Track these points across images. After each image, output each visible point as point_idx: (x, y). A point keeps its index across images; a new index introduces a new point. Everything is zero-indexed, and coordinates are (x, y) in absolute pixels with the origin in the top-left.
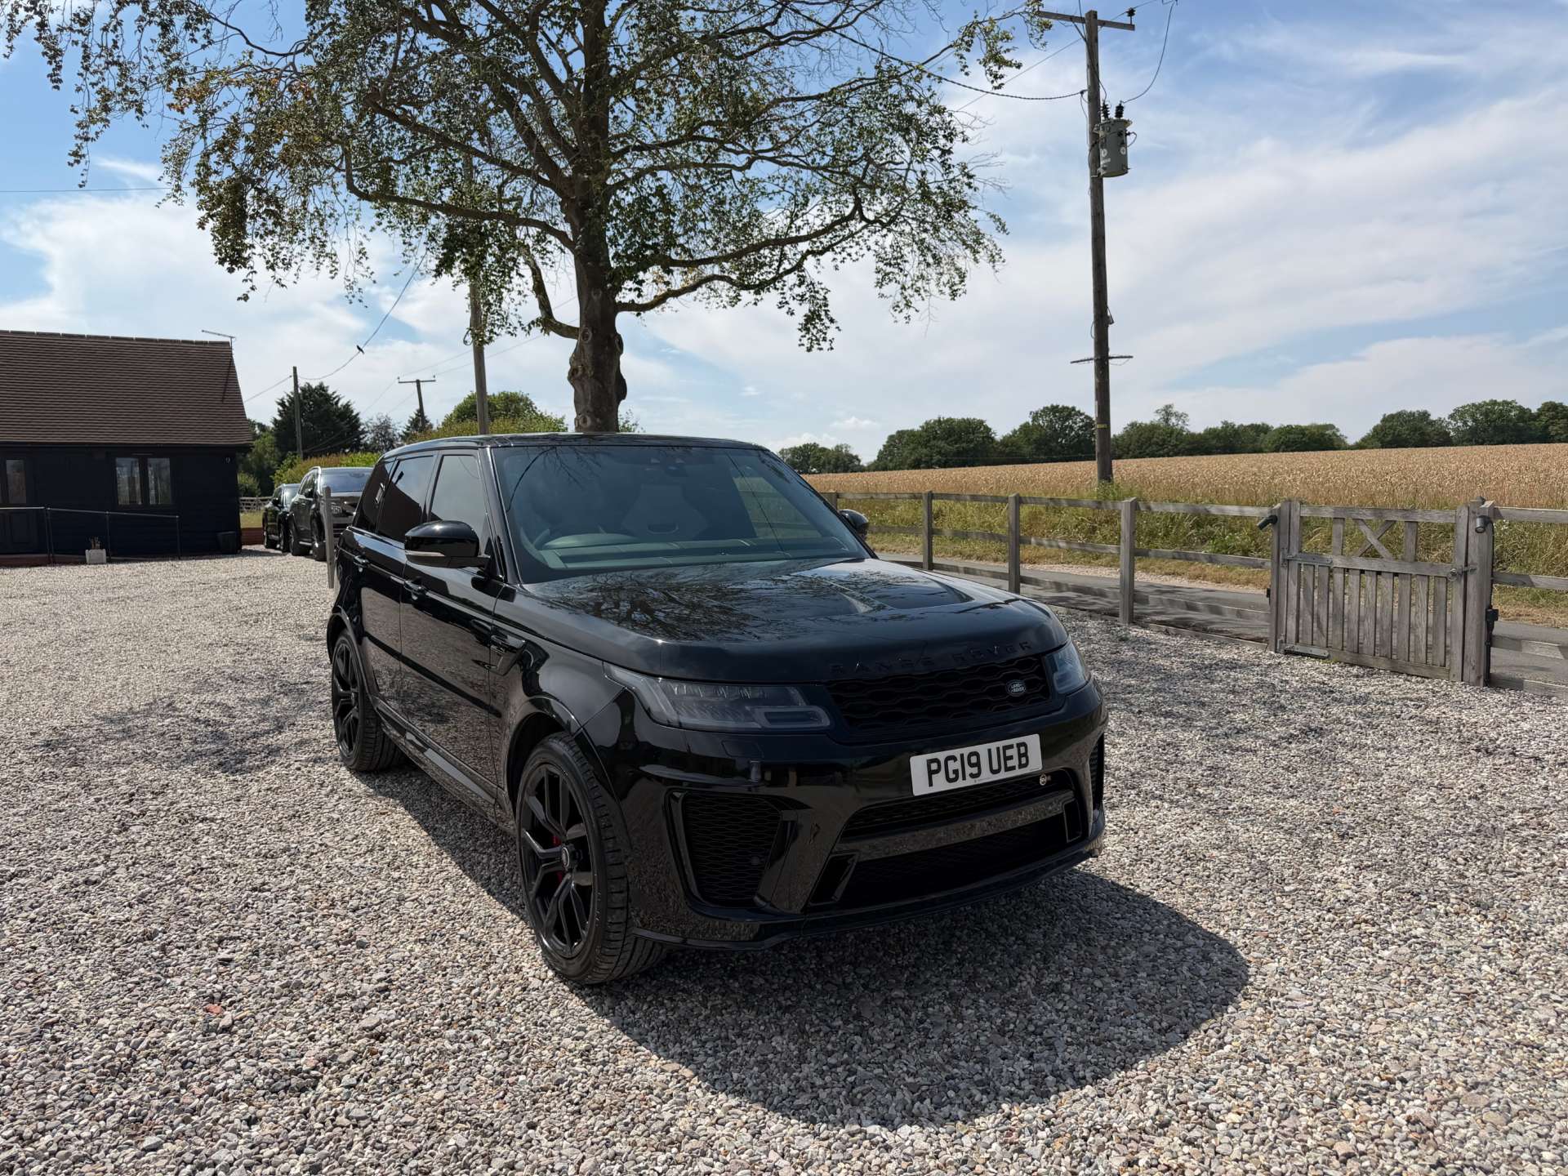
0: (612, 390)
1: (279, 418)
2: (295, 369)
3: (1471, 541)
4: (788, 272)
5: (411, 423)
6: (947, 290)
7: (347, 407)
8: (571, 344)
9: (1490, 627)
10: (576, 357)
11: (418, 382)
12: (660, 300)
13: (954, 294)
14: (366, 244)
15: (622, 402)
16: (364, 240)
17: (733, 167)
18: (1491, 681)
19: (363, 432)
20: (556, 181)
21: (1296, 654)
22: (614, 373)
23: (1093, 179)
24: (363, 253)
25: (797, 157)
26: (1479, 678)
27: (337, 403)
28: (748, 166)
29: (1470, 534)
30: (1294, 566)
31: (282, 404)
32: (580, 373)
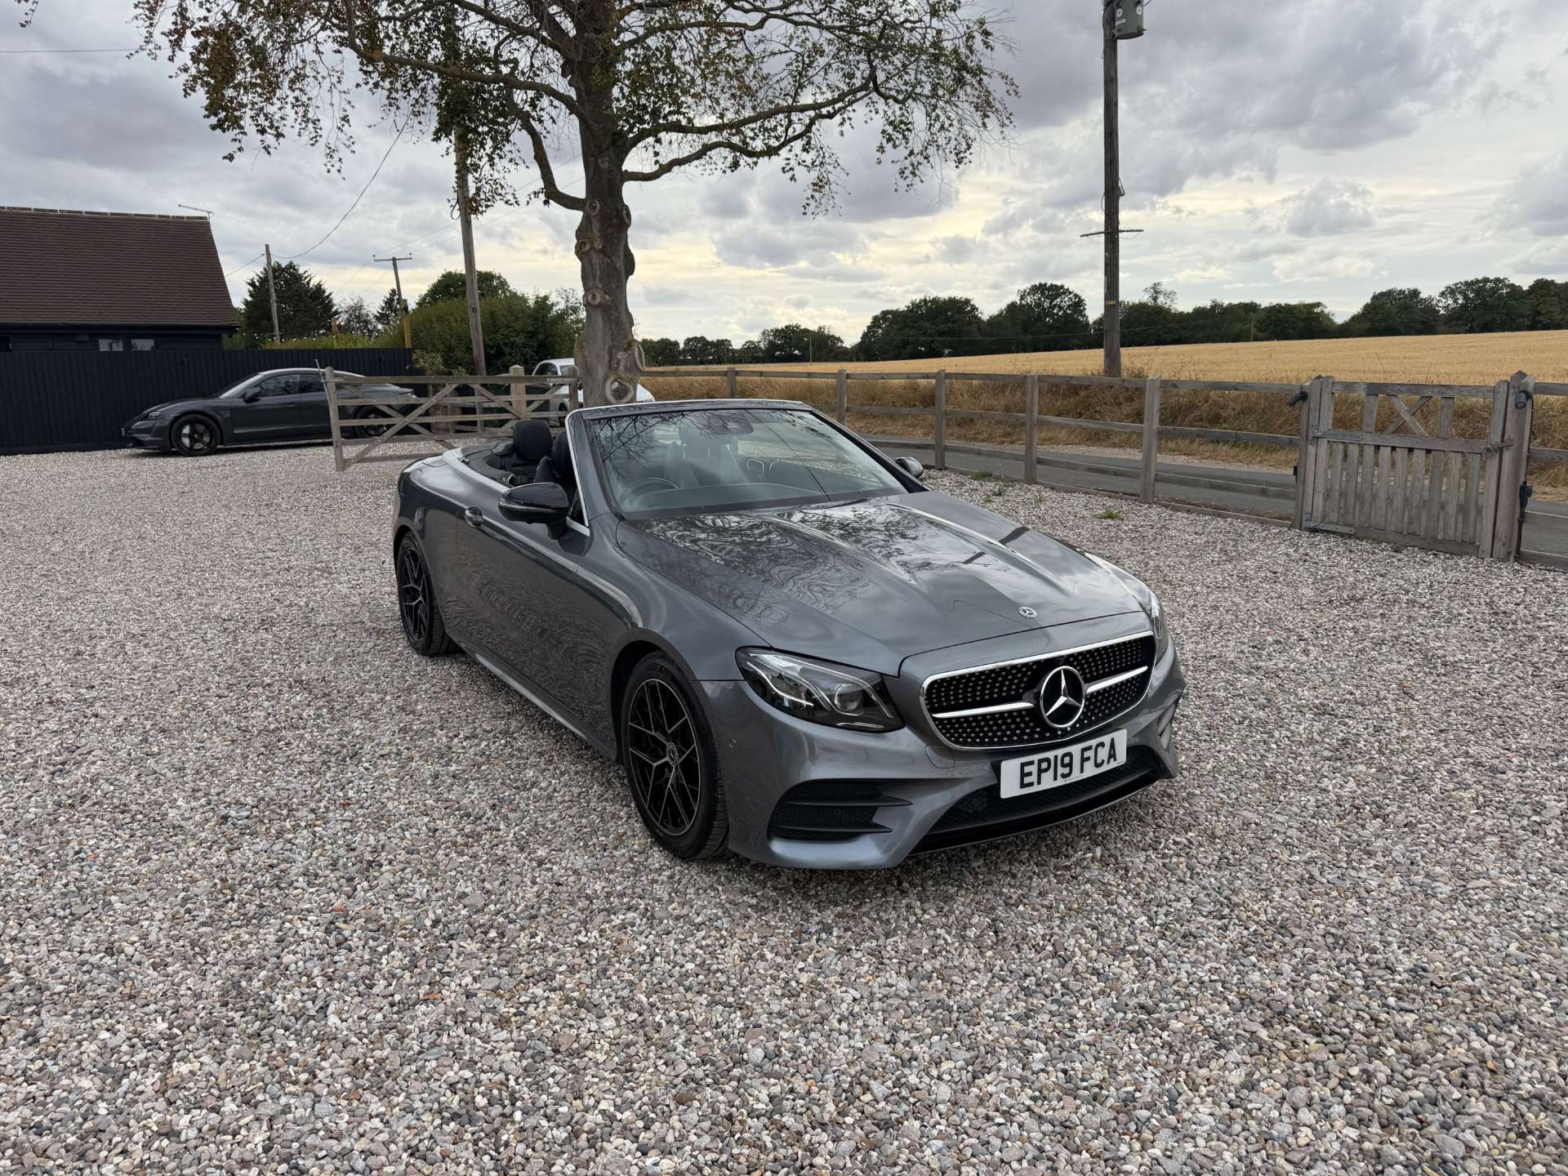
0: (619, 265)
1: (249, 299)
2: (267, 247)
3: (1509, 415)
4: (795, 138)
5: (387, 303)
6: (953, 158)
7: (319, 286)
8: (577, 216)
9: (1523, 504)
10: (581, 233)
11: (394, 260)
12: (665, 169)
13: (959, 162)
14: (350, 111)
15: (631, 277)
16: (348, 107)
17: (745, 26)
18: (1520, 557)
19: (336, 313)
20: (557, 38)
21: (1323, 531)
22: (622, 248)
23: (1106, 41)
24: (345, 119)
25: (809, 15)
26: (1509, 553)
27: (308, 283)
28: (761, 25)
29: (1509, 410)
30: (1324, 443)
31: (252, 284)
32: (588, 247)
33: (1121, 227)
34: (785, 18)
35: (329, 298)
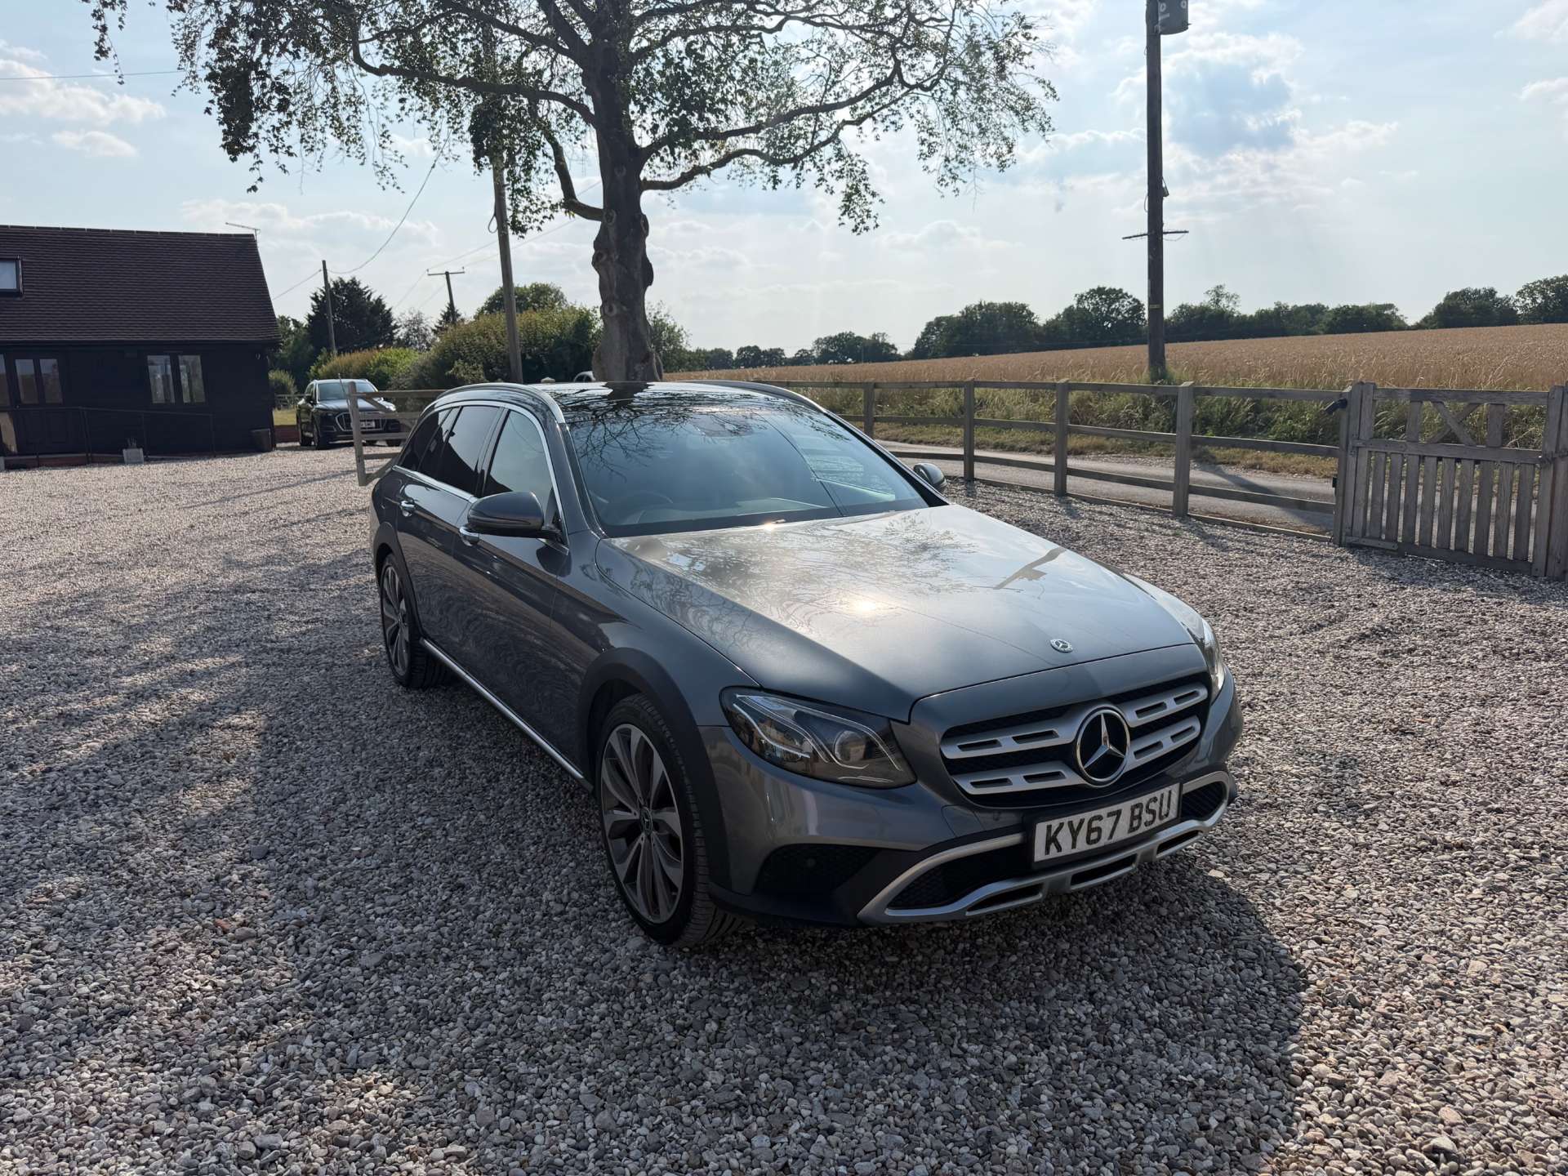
0: (638, 275)
1: (312, 314)
2: (324, 262)
3: (1563, 424)
4: (824, 144)
5: (444, 317)
6: (994, 161)
7: (379, 301)
8: (594, 227)
10: (599, 243)
11: (447, 274)
12: (686, 178)
13: (1002, 166)
15: (649, 288)
17: (764, 29)
19: (396, 327)
20: (577, 51)
21: (1363, 547)
22: (639, 258)
23: (1149, 37)
25: (831, 16)
26: (1564, 572)
27: (369, 297)
28: (779, 27)
29: (1564, 416)
30: (1364, 453)
31: (315, 299)
32: (605, 257)
33: (1165, 229)
34: (806, 20)
35: (388, 312)
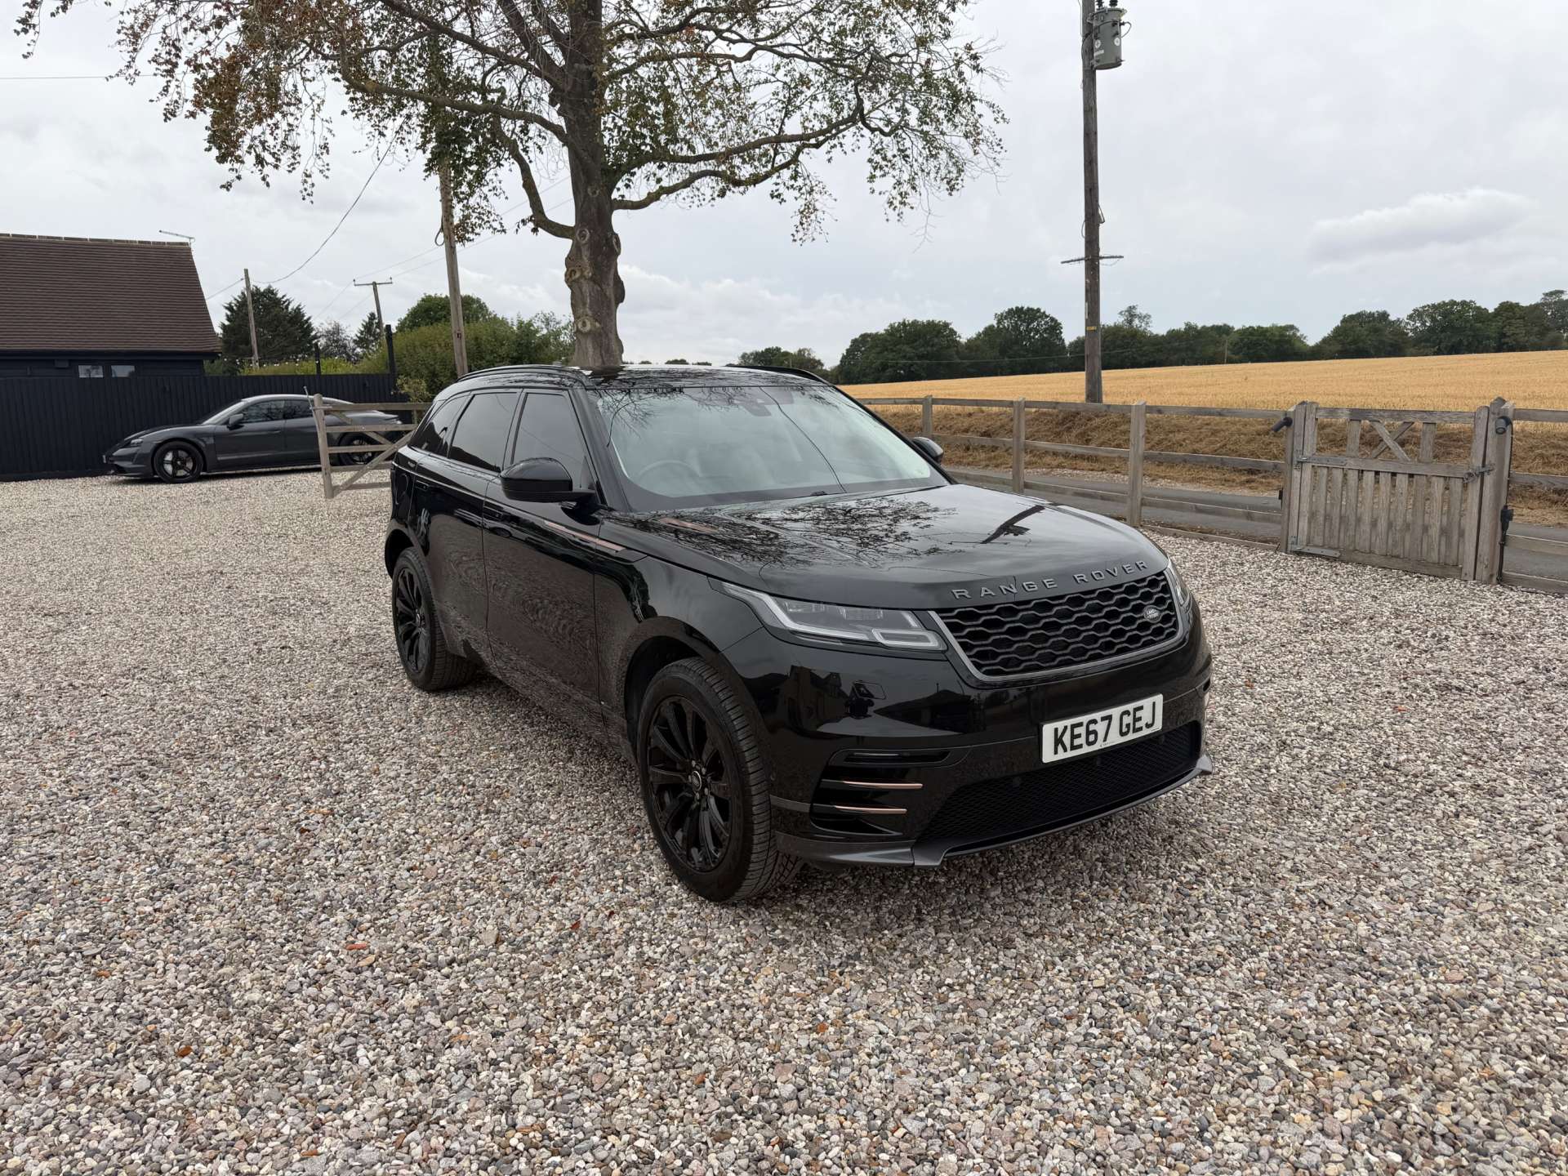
0: (610, 292)
1: (227, 323)
2: (246, 271)
3: (1490, 442)
4: (781, 167)
5: (365, 327)
6: (945, 186)
7: (298, 311)
8: (566, 244)
9: (1504, 527)
10: (571, 261)
11: (375, 284)
12: (653, 198)
13: (952, 188)
14: (330, 140)
16: (328, 135)
17: (733, 57)
18: (1502, 580)
19: (315, 337)
20: (546, 69)
21: (1308, 554)
22: (611, 276)
23: (1085, 72)
24: (325, 147)
25: (795, 46)
26: (1492, 576)
27: (287, 307)
28: (749, 57)
29: (1489, 434)
30: (1308, 468)
31: (230, 308)
32: (578, 275)
33: (1101, 254)
34: (771, 49)
35: (307, 321)
